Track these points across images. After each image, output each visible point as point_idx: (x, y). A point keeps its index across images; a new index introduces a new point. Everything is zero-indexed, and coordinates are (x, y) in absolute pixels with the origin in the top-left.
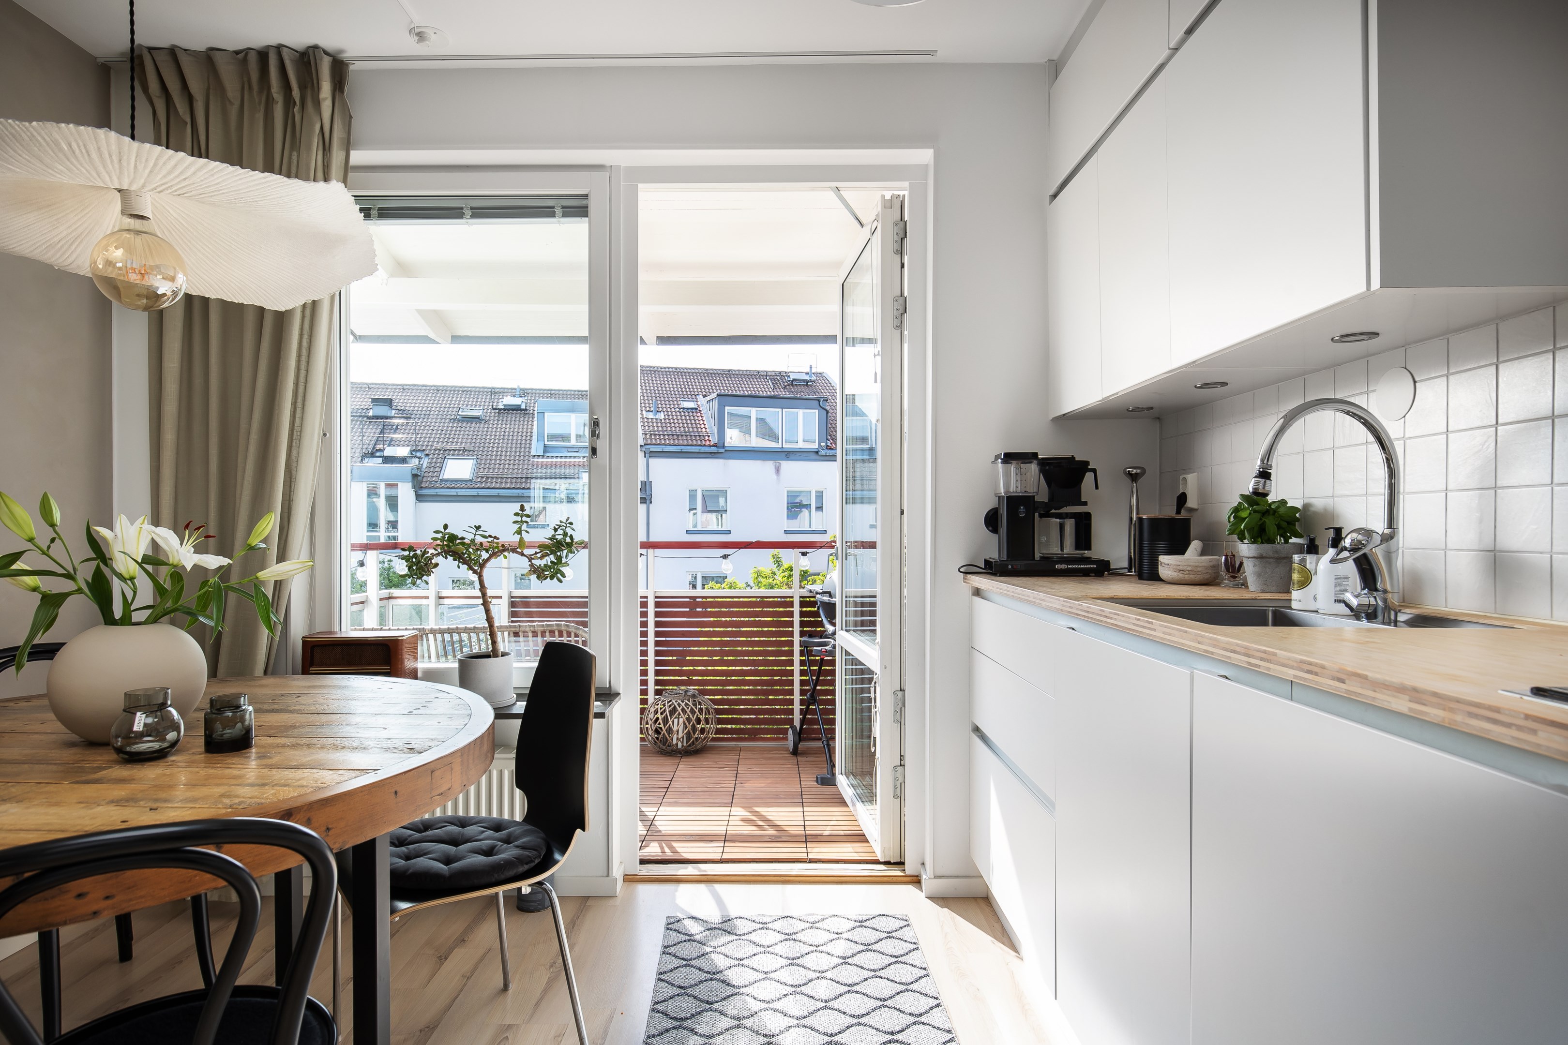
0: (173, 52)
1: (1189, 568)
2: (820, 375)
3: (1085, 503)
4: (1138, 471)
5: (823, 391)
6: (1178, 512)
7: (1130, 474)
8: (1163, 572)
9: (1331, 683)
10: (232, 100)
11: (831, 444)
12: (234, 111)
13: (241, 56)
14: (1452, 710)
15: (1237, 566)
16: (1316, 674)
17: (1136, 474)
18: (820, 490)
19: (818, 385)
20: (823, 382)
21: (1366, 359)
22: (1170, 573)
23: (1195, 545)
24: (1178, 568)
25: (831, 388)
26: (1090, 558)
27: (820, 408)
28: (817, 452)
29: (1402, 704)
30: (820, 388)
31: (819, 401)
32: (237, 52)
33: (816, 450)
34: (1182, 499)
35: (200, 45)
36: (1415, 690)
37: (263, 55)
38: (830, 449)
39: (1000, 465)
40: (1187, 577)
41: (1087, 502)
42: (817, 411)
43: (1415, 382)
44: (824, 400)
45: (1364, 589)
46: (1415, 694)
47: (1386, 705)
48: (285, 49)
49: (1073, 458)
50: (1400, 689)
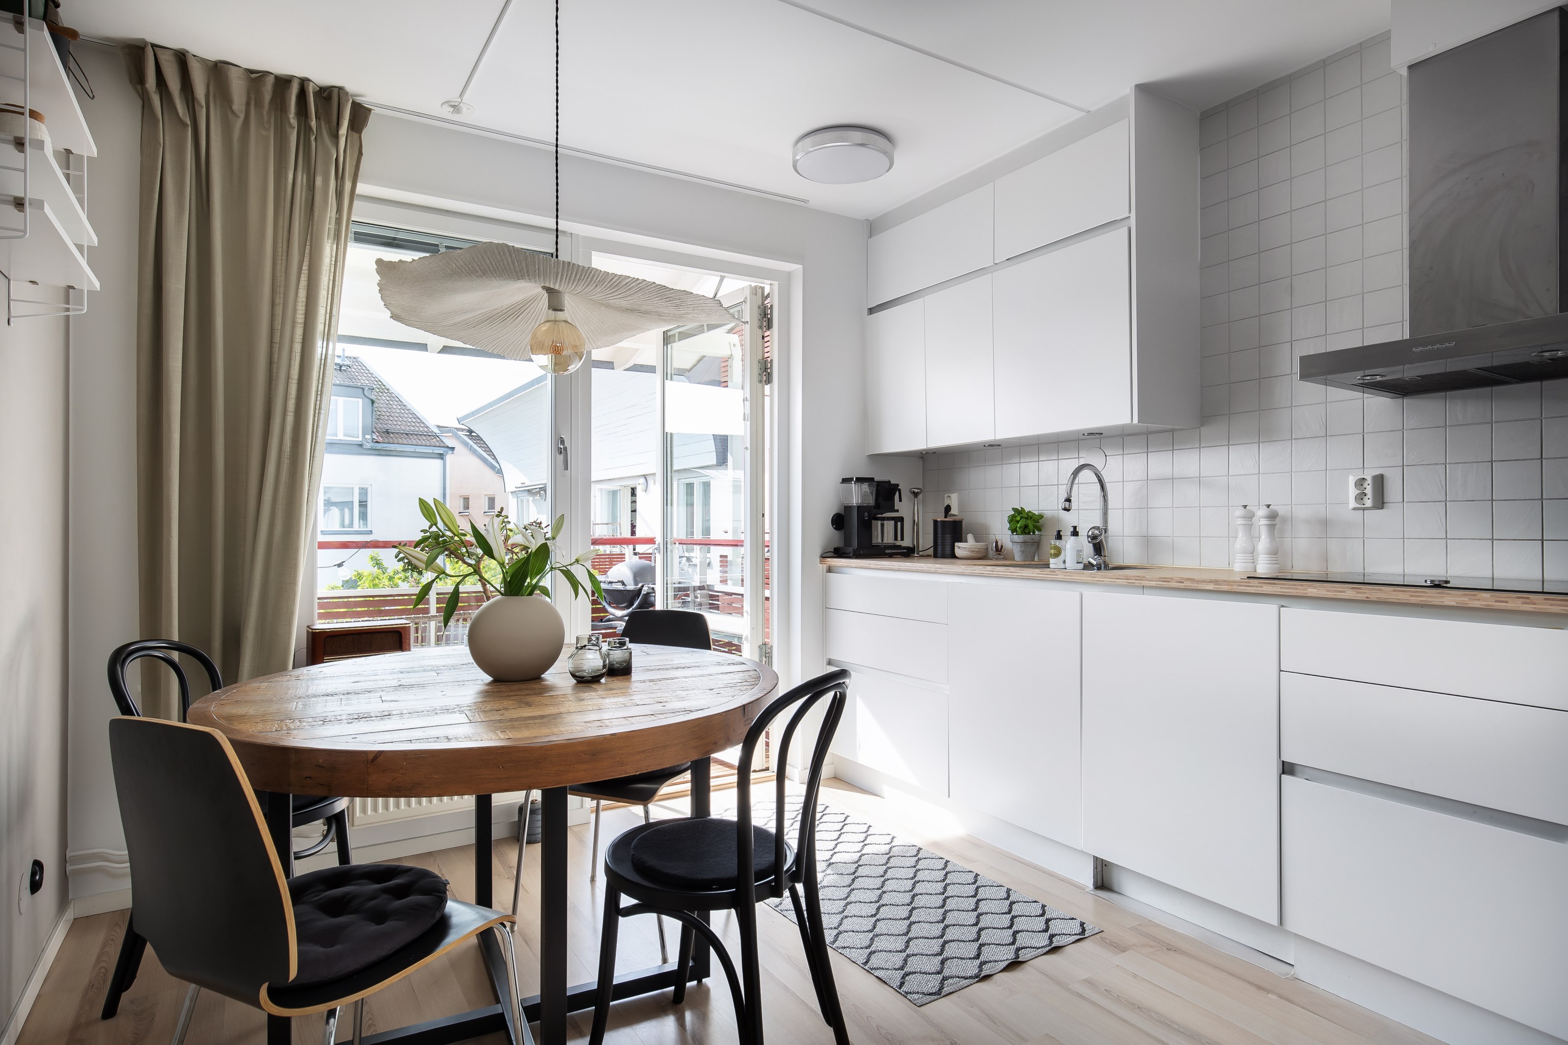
0: (182, 58)
1: (977, 550)
2: (354, 360)
3: (897, 511)
4: (919, 491)
5: (360, 378)
6: (946, 517)
7: (914, 492)
8: (958, 552)
9: (1177, 584)
10: (238, 113)
11: (377, 437)
12: (238, 124)
13: (256, 78)
14: (1231, 585)
15: (1000, 548)
16: (1168, 582)
17: (918, 492)
18: (365, 486)
19: (354, 370)
20: (360, 368)
21: (1078, 441)
22: (966, 553)
23: (970, 537)
24: (971, 549)
25: (370, 375)
26: (901, 546)
27: (364, 397)
28: (361, 445)
29: (1211, 587)
30: (357, 374)
31: (363, 389)
32: (252, 72)
33: (360, 443)
34: (948, 509)
35: (213, 55)
36: (1216, 581)
37: (283, 82)
38: (377, 442)
39: (853, 485)
40: (976, 555)
41: (898, 510)
42: (360, 401)
43: (1106, 456)
44: (369, 389)
45: (1096, 555)
46: (1216, 582)
47: (1203, 588)
48: (311, 84)
49: (889, 482)
50: (1211, 582)
